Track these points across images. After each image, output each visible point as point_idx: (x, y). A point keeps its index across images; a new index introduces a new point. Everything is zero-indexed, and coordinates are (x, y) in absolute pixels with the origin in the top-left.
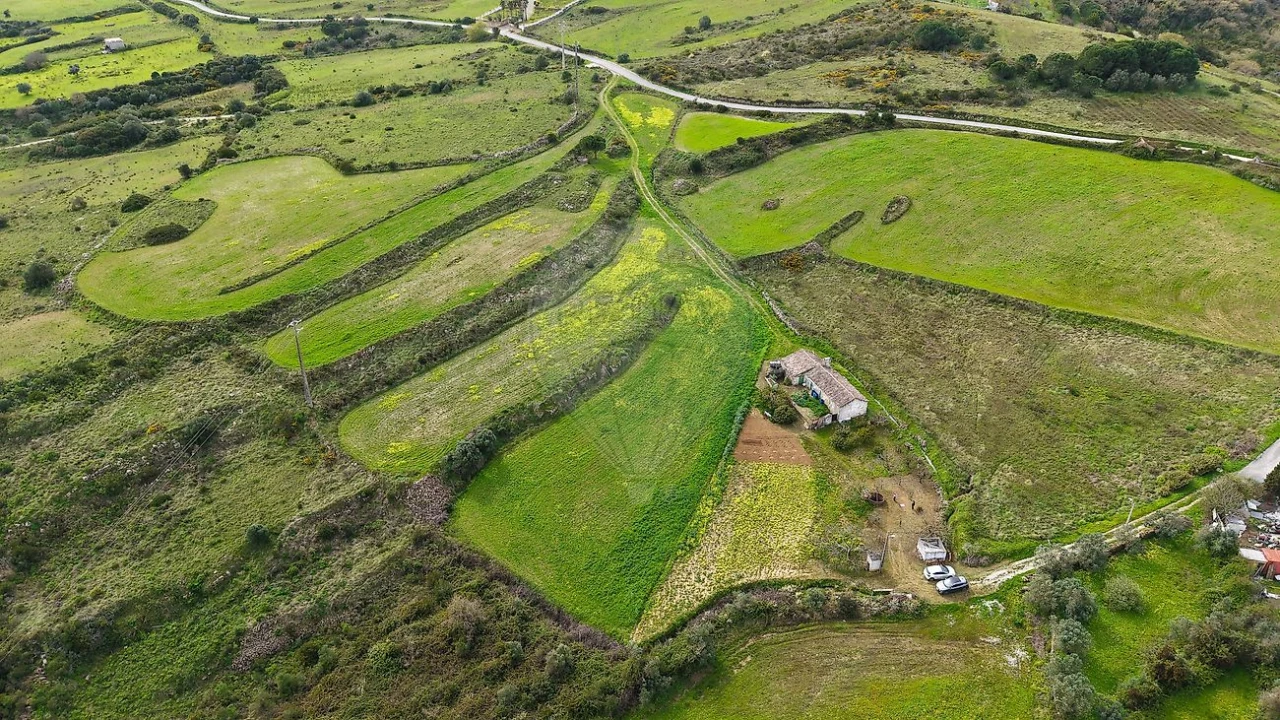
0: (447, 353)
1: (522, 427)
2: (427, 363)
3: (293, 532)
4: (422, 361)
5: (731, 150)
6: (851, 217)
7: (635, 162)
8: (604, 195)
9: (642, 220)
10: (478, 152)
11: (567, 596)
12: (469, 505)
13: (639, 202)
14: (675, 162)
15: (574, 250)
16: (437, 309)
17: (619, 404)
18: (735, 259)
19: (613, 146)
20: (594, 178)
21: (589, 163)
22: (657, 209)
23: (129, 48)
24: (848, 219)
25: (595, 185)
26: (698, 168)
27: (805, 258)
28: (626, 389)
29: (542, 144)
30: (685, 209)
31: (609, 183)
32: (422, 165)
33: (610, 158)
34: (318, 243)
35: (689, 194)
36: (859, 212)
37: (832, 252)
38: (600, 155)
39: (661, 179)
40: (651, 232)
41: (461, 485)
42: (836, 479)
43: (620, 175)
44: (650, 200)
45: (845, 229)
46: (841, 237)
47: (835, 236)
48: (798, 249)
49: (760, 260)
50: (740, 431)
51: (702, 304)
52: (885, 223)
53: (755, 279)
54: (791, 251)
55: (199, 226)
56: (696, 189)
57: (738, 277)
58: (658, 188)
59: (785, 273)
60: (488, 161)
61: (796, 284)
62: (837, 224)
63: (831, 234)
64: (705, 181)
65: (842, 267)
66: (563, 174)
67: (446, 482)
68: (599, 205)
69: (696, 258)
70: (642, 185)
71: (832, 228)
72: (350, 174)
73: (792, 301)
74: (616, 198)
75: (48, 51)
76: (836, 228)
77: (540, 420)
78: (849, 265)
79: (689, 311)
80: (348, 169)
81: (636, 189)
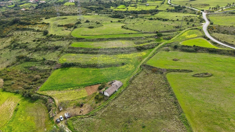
0: (86, 53)
1: (77, 66)
2: (83, 53)
3: (46, 61)
4: (82, 52)
5: (188, 47)
6: (187, 70)
7: (166, 42)
8: (146, 44)
9: (147, 51)
10: (141, 30)
11: (45, 84)
12: (60, 70)
13: (153, 48)
14: (174, 45)
15: (123, 49)
16: (93, 47)
17: (90, 71)
18: (145, 64)
19: (166, 37)
20: (151, 41)
21: (156, 38)
22: (154, 50)
23: (149, 6)
24: (185, 70)
25: (149, 42)
26: (176, 47)
27: (158, 71)
28: (95, 70)
29: (154, 33)
30: (158, 53)
31: (152, 43)
32: (131, 30)
33: (163, 39)
34: (99, 34)
35: (166, 51)
36: (191, 70)
37: (167, 73)
38: (161, 38)
39: (165, 46)
40: (144, 53)
41: (63, 67)
42: (86, 100)
43: (158, 42)
44: (156, 48)
45: (180, 72)
46: (176, 73)
47: (175, 72)
48: (159, 69)
49: (149, 66)
50: (93, 85)
51: (127, 67)
52: (193, 76)
53: (143, 69)
54: (157, 68)
55: (96, 28)
56: (168, 51)
57: (141, 67)
58: (161, 47)
59: (150, 71)
60: (140, 32)
61: (148, 74)
62: (180, 70)
63: (174, 71)
64: (174, 50)
65: (163, 77)
66: (146, 38)
67: (62, 66)
68: (141, 45)
69: (141, 61)
70: (159, 46)
71: (176, 70)
72: (122, 28)
73: (141, 76)
74: (147, 45)
75: (140, 4)
76: (178, 70)
77: (80, 67)
78: (164, 77)
79: (123, 67)
80: (123, 27)
81: (156, 46)
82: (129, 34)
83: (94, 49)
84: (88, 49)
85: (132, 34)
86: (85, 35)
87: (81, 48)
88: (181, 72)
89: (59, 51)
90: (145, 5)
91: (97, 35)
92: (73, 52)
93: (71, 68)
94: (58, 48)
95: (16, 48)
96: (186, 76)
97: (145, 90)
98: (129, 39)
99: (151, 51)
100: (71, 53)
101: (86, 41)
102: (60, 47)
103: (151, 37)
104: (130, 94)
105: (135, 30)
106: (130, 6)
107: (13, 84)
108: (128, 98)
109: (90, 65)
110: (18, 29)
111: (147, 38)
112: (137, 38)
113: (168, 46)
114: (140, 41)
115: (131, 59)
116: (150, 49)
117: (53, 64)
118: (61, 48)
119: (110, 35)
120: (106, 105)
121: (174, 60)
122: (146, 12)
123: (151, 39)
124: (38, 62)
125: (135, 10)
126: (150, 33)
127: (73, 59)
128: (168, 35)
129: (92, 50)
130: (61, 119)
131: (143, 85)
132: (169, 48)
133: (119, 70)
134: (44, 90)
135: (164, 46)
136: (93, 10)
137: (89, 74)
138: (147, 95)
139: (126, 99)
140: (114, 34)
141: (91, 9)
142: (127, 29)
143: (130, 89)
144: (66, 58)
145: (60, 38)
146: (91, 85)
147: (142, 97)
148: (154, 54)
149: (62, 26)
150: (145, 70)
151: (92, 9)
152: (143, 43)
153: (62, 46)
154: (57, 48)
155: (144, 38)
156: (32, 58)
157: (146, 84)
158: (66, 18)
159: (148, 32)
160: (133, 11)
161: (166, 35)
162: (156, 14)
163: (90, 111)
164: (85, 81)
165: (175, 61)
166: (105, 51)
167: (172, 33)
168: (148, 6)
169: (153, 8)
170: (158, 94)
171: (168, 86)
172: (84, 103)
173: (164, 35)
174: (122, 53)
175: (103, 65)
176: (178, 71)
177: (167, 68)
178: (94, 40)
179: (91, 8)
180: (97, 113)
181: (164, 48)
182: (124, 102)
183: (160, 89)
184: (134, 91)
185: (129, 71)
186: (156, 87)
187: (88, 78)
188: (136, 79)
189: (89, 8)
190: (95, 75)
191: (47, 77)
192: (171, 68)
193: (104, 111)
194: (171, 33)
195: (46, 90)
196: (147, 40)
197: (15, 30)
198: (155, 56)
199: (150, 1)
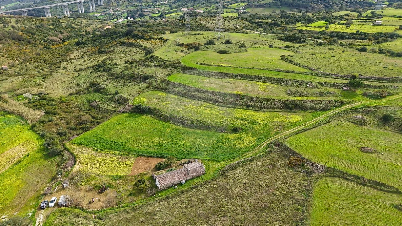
0: (183, 95)
1: (155, 114)
3: (118, 96)
4: (178, 92)
6: (383, 185)
7: (368, 102)
8: (312, 98)
9: (308, 114)
10: (319, 68)
11: (88, 133)
12: (126, 115)
13: (324, 110)
14: (384, 112)
15: (252, 99)
16: (198, 86)
17: (169, 129)
18: (281, 141)
19: (373, 92)
20: (328, 94)
21: (344, 90)
22: (323, 116)
23: (380, 25)
24: (378, 184)
25: (321, 95)
26: (386, 120)
27: (303, 166)
28: (177, 130)
29: (345, 77)
30: (332, 124)
31: (329, 98)
32: (297, 64)
33: (361, 94)
34: (228, 65)
35: (354, 123)
36: (397, 189)
37: (321, 177)
38: (359, 92)
39: (359, 112)
40: (296, 117)
41: (132, 112)
42: (118, 182)
43: (343, 100)
44: (331, 113)
45: (363, 184)
46: (349, 183)
47: (347, 179)
48: (308, 161)
49: (287, 149)
50: (153, 157)
51: (240, 139)
52: (396, 207)
53: (271, 151)
54: (303, 158)
55: (231, 53)
56: (361, 123)
57: (269, 145)
58: (346, 113)
59: (285, 161)
60: (312, 71)
61: (274, 166)
62: (363, 178)
63: (346, 177)
64: (378, 126)
65: (305, 183)
66: (320, 86)
67: (133, 109)
68: (299, 98)
69: (280, 132)
70: (344, 108)
71: (353, 176)
72: (281, 59)
73: (255, 165)
74: (313, 101)
75: (361, 22)
76: (358, 178)
77: (158, 117)
78: (309, 185)
79: (233, 136)
80: (283, 57)
81: (336, 107)
82: (287, 72)
83: (199, 91)
84: (189, 90)
85: (293, 72)
86: (201, 64)
87: (180, 85)
88: (365, 185)
89: (147, 83)
90: (372, 24)
91: (222, 66)
92: (164, 89)
93: (144, 117)
94: (148, 79)
95: (100, 70)
96: (373, 201)
97: (243, 201)
98: (280, 82)
99: (314, 116)
100: (160, 91)
101: (197, 74)
102: (152, 77)
103: (333, 85)
104: (203, 201)
105: (304, 67)
106: (337, 23)
107: (50, 121)
108: (192, 207)
109: (175, 117)
110: (124, 44)
111: (323, 87)
112: (298, 81)
113: (367, 113)
114: (301, 90)
115: (257, 123)
116: (316, 110)
117: (123, 104)
118: (151, 80)
119: (246, 69)
120: (138, 207)
121: (362, 149)
122: (366, 36)
123: (331, 90)
124: (108, 95)
125: (342, 31)
126: (337, 77)
127: (156, 101)
128: (380, 87)
129: (194, 92)
130: (50, 205)
131: (245, 189)
132: (368, 118)
133: (219, 141)
134: (76, 143)
135: (355, 110)
136: (262, 27)
137: (162, 135)
138: (237, 214)
139: (186, 207)
140: (255, 67)
141: (258, 25)
142: (290, 62)
143: (211, 189)
144: (147, 98)
145: (161, 64)
146: (149, 157)
147: (224, 216)
148: (319, 124)
149: (182, 45)
150: (275, 155)
151: (260, 25)
152: (306, 95)
153: (153, 77)
154: (146, 78)
155: (315, 85)
156: (104, 88)
157: (255, 188)
158: (198, 34)
159: (333, 73)
160: (336, 32)
161: (375, 87)
162: (387, 41)
163: (106, 207)
164: (147, 146)
165: (366, 152)
166: (216, 97)
167: (395, 85)
168: (378, 25)
169: (389, 30)
170: (267, 222)
171: (303, 212)
172: (111, 187)
173: (369, 86)
174: (248, 106)
175: (195, 122)
176: (358, 180)
177: (330, 165)
178: (211, 74)
179: (260, 22)
180: (111, 216)
181: (355, 115)
182: (176, 213)
183: (280, 210)
184: (215, 195)
185: (239, 149)
186: (271, 202)
187: (156, 141)
188: (239, 170)
189: (256, 23)
190: (170, 139)
191: (100, 123)
192: (340, 168)
193: (125, 218)
194: (392, 85)
195: (80, 144)
196: (318, 91)
197: (120, 45)
198: (318, 128)
199: (390, 16)
